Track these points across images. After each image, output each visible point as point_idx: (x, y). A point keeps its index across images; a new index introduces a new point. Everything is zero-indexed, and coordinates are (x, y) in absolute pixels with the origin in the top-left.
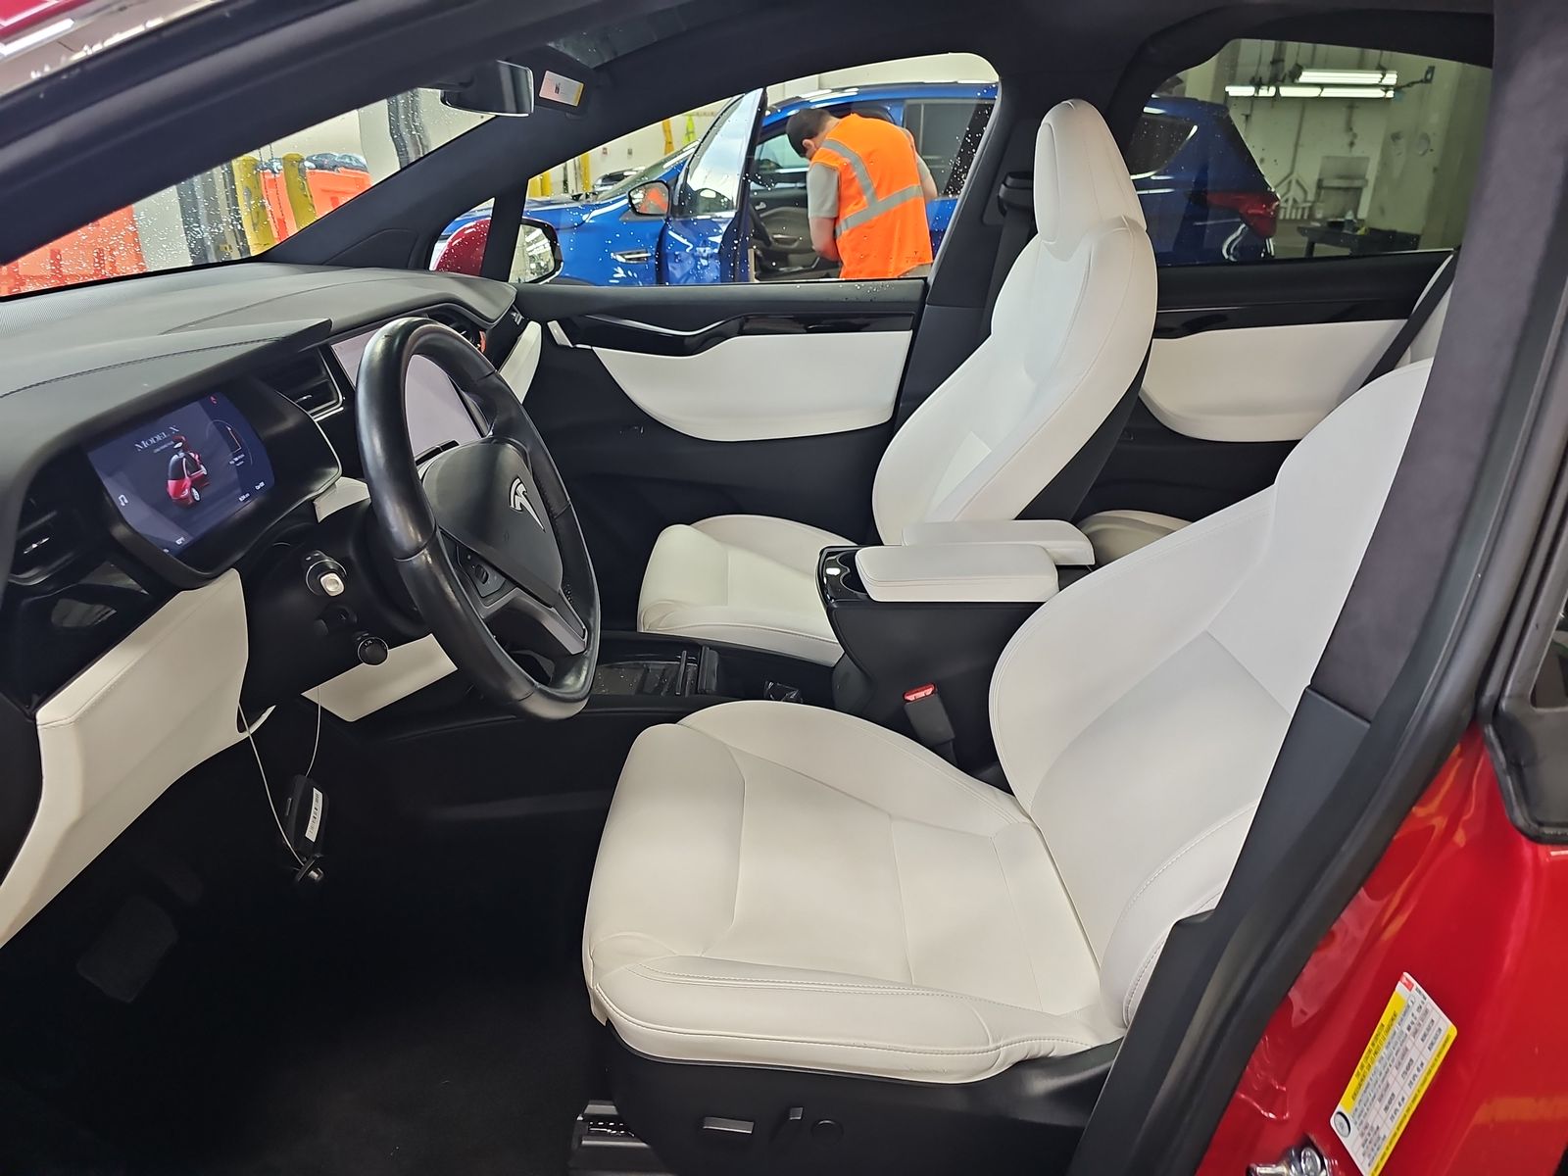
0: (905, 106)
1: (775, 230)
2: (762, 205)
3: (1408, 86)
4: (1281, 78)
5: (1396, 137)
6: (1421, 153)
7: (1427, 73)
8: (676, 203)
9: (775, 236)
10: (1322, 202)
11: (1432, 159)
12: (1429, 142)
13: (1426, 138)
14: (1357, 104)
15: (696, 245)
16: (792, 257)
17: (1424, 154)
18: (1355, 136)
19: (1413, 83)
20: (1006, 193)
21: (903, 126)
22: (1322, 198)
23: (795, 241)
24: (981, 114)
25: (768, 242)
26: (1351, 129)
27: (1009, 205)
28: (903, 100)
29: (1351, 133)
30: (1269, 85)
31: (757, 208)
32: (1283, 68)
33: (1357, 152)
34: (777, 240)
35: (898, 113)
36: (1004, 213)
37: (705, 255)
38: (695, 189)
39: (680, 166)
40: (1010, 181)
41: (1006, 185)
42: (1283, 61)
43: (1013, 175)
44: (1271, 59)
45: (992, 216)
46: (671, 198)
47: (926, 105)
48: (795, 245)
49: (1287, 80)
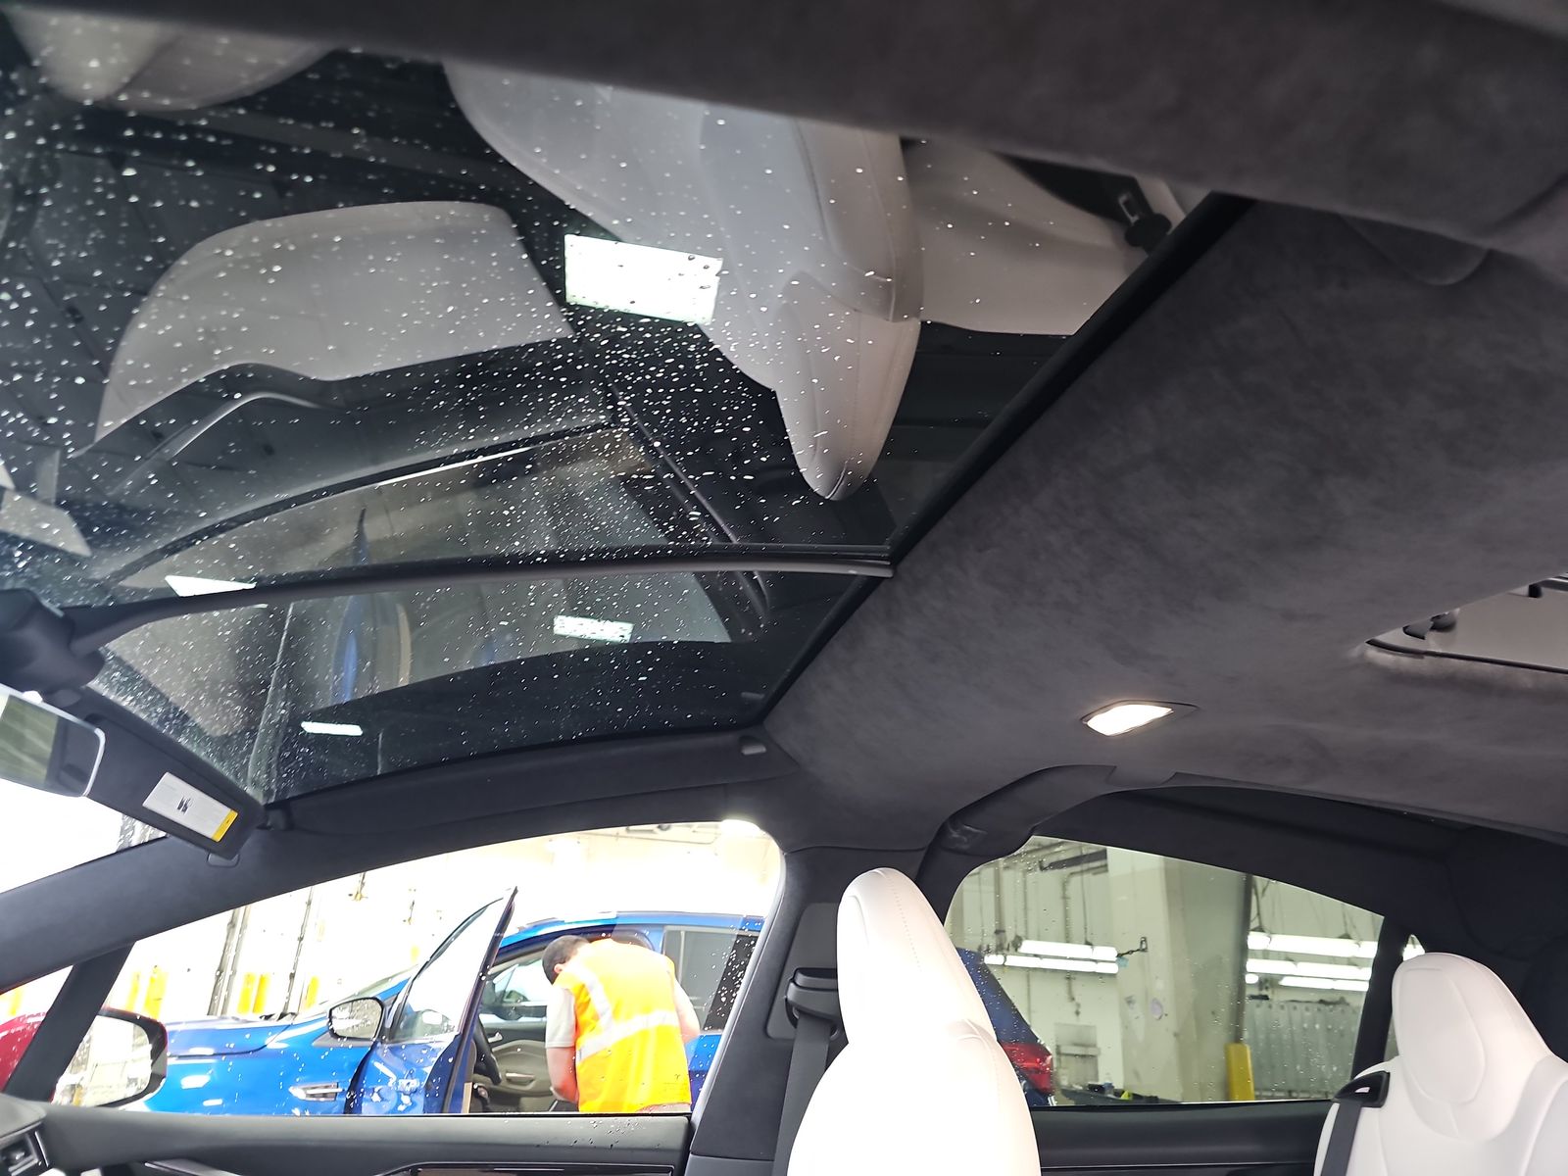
0: (665, 931)
1: (508, 1067)
2: (498, 1037)
3: (1128, 953)
4: (1006, 946)
5: (1129, 1001)
6: (1157, 1017)
7: (1141, 942)
8: (388, 1025)
9: (508, 1075)
10: (1065, 1068)
11: (1170, 1024)
12: (1161, 1007)
13: (1156, 1002)
14: (1076, 976)
15: (400, 1076)
16: (524, 1100)
17: (1160, 1018)
18: (1078, 1005)
19: (1133, 951)
20: (797, 994)
21: (662, 953)
22: (1063, 1065)
23: (532, 1081)
24: (744, 945)
25: (496, 1080)
26: (1073, 999)
27: (801, 1012)
28: (663, 925)
29: (1074, 1003)
30: (996, 952)
31: (490, 1040)
32: (1006, 939)
33: (1084, 1020)
34: (509, 1080)
35: (657, 939)
36: (794, 1022)
37: (408, 1089)
38: (415, 1009)
39: (402, 984)
40: (801, 979)
41: (795, 983)
42: (1004, 931)
43: (805, 971)
44: (994, 930)
45: (778, 1025)
46: (383, 1020)
47: (686, 932)
48: (530, 1087)
49: (1012, 949)
